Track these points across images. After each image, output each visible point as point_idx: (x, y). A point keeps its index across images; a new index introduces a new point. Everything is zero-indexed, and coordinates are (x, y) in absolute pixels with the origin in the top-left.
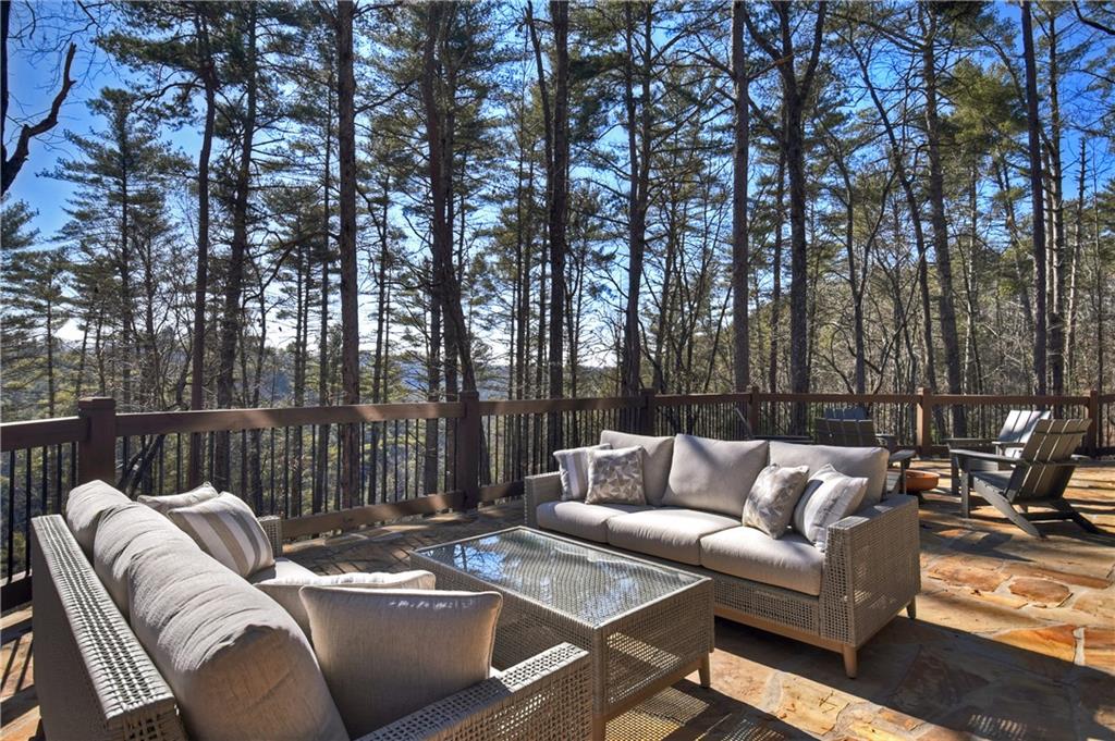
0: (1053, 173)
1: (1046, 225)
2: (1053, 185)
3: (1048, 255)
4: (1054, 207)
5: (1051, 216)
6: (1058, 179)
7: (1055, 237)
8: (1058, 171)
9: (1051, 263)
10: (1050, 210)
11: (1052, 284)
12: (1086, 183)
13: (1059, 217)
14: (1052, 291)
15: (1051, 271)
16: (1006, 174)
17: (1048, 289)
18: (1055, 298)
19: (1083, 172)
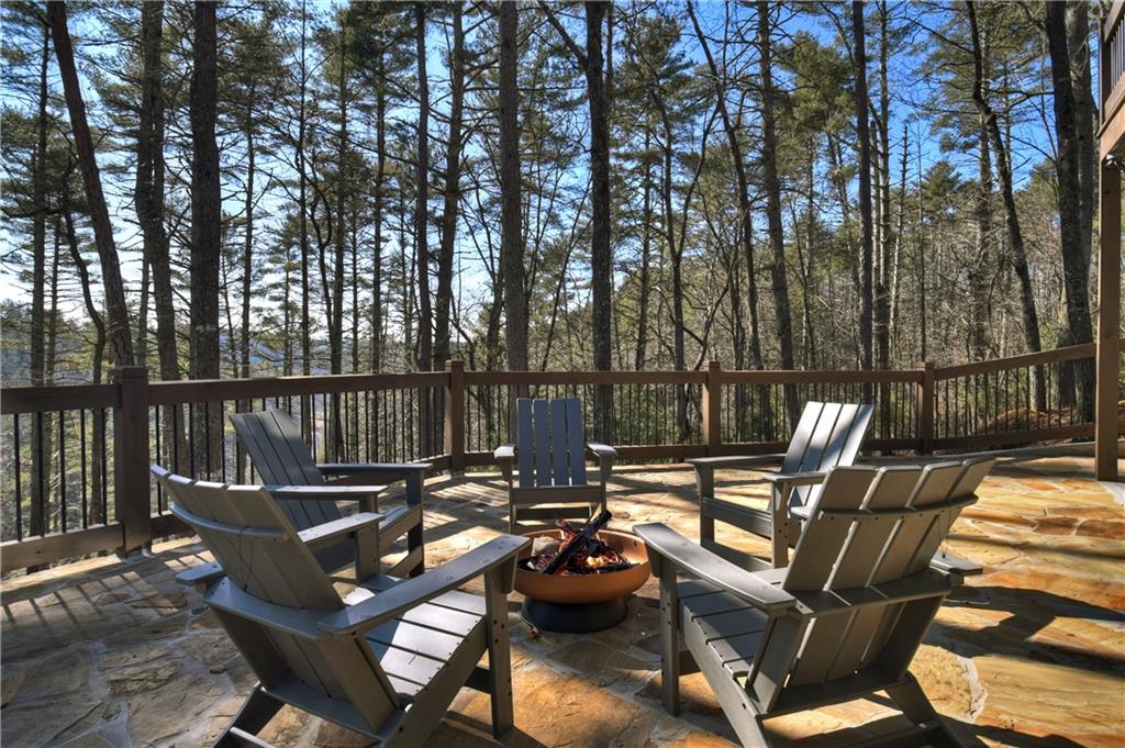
0: (880, 149)
1: (873, 201)
2: (880, 162)
3: (875, 231)
4: (881, 184)
5: (878, 192)
6: (885, 156)
7: (882, 213)
8: (886, 148)
9: (878, 239)
10: (877, 186)
11: (878, 259)
12: (908, 166)
13: (886, 193)
14: (879, 266)
15: (878, 246)
16: (840, 156)
17: (874, 264)
18: (882, 273)
19: (905, 156)
